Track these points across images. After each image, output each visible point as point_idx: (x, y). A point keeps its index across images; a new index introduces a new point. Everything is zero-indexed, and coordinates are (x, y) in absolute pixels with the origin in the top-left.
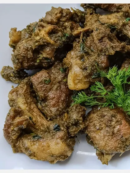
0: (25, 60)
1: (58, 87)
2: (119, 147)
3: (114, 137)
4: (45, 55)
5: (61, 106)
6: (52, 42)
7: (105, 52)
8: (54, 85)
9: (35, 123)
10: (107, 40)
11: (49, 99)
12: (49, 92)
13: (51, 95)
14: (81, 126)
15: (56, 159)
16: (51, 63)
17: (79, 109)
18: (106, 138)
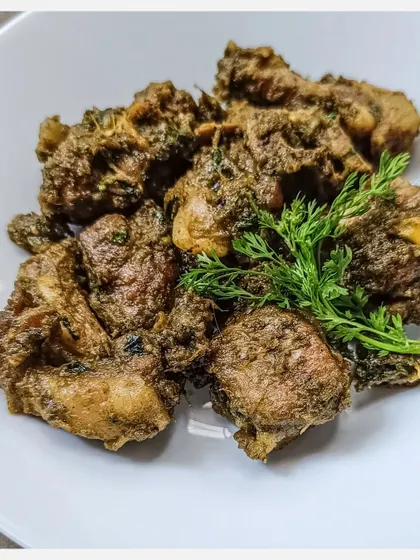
0: (69, 183)
1: (147, 254)
2: (300, 406)
3: (288, 378)
4: (121, 175)
5: (150, 303)
6: (141, 141)
7: (274, 166)
8: (138, 249)
9: (76, 334)
10: (282, 141)
11: (122, 285)
12: (121, 266)
13: (127, 272)
14: (199, 346)
15: (124, 432)
16: (134, 200)
17: (198, 302)
18: (266, 381)
